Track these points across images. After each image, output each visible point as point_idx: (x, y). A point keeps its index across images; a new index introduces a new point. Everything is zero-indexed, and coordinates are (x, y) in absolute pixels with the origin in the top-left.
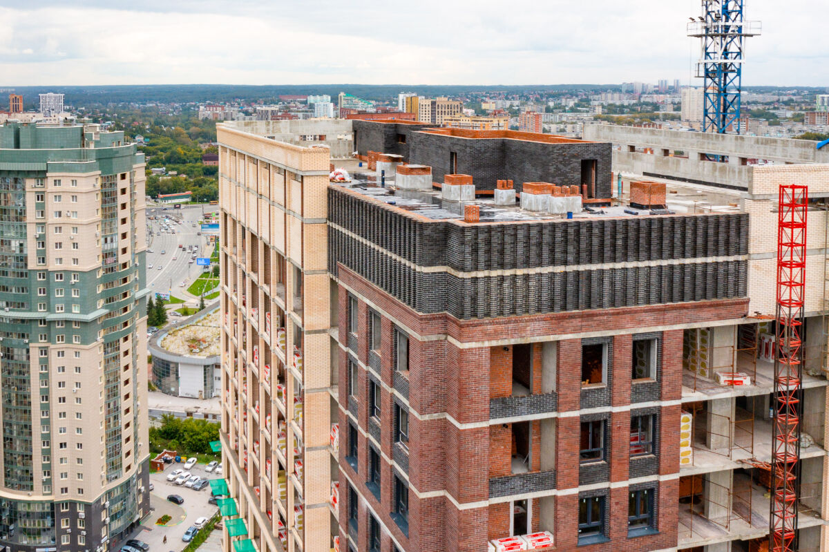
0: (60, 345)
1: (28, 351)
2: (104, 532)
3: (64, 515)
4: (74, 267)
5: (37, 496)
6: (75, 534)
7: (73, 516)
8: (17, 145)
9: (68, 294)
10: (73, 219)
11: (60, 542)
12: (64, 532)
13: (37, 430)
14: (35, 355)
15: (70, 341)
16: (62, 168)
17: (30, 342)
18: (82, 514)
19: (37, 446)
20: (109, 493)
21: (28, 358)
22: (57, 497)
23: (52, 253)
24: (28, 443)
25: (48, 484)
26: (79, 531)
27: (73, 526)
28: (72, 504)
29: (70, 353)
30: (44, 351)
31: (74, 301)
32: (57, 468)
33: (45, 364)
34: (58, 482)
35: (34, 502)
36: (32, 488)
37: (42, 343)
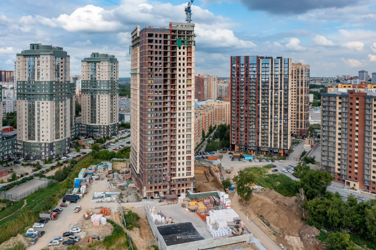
0: (102, 95)
2: (110, 133)
3: (102, 128)
4: (105, 80)
5: (97, 124)
6: (104, 132)
7: (104, 128)
8: (94, 57)
9: (104, 85)
10: (105, 70)
11: (101, 133)
12: (102, 131)
13: (97, 111)
14: (97, 97)
15: (104, 94)
16: (103, 61)
17: (96, 94)
18: (106, 128)
19: (97, 114)
20: (111, 125)
22: (101, 124)
23: (101, 77)
24: (95, 114)
25: (99, 122)
26: (105, 131)
27: (104, 130)
28: (104, 126)
29: (104, 96)
30: (99, 96)
31: (105, 86)
32: (101, 119)
33: (99, 98)
34: (101, 122)
35: (96, 126)
37: (99, 94)
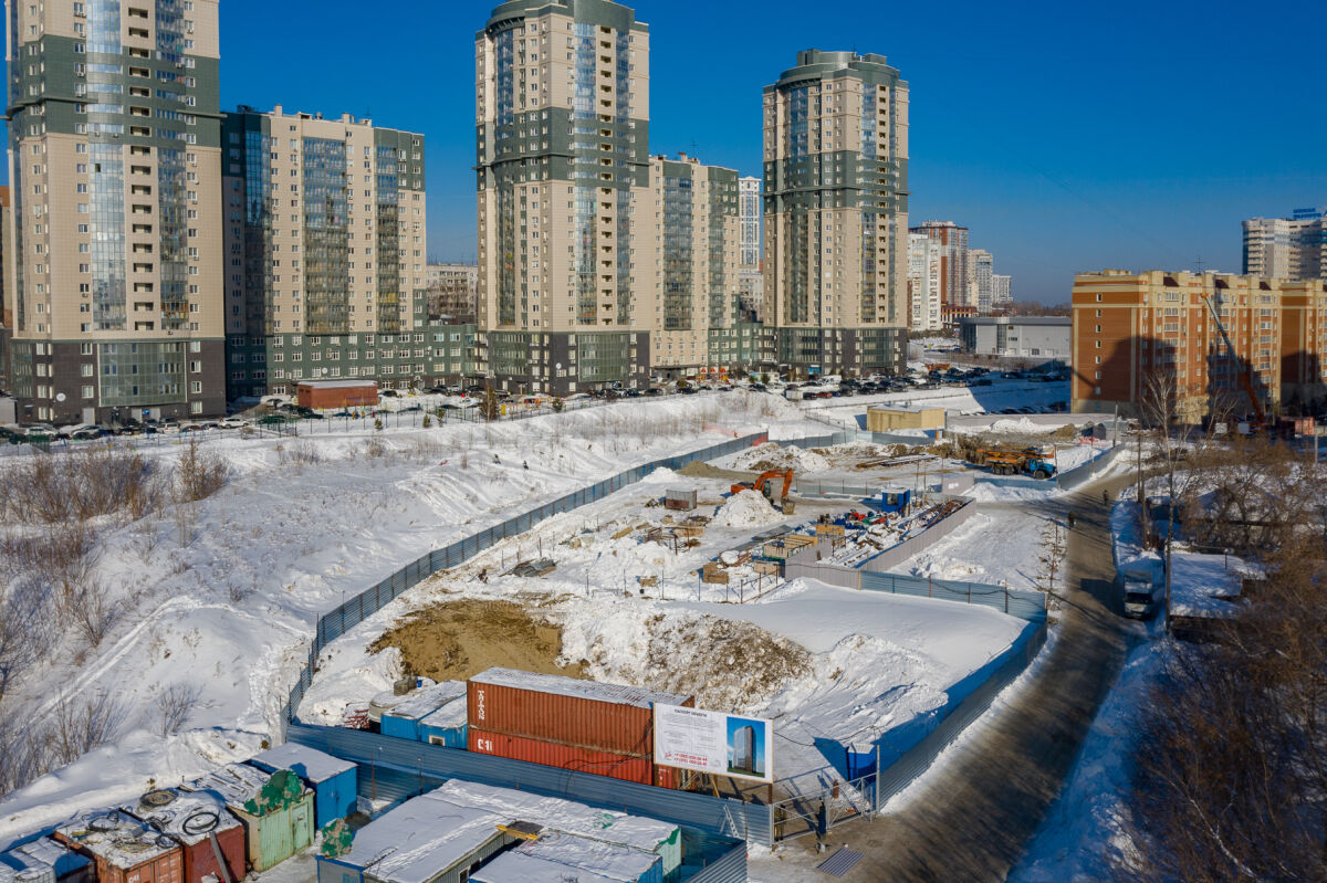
0: (828, 208)
1: (807, 216)
2: (858, 359)
3: (828, 339)
5: (810, 324)
7: (834, 340)
9: (835, 169)
12: (828, 353)
13: (812, 276)
14: (812, 218)
15: (835, 205)
17: (808, 209)
18: (840, 337)
19: (812, 288)
20: (864, 331)
21: (807, 221)
22: (824, 325)
24: (805, 286)
26: (836, 352)
27: (834, 347)
28: (834, 330)
29: (834, 215)
30: (818, 215)
32: (825, 304)
33: (818, 225)
34: (825, 314)
35: (808, 329)
36: (806, 320)
37: (816, 209)
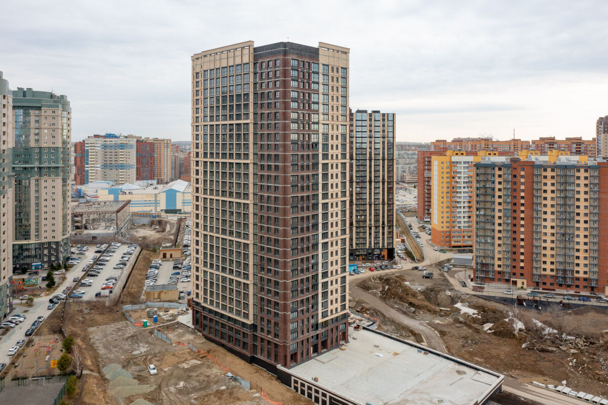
0: (45, 178)
1: (30, 181)
3: (46, 248)
4: (52, 145)
5: (33, 241)
7: (49, 248)
8: (25, 96)
9: (49, 156)
11: (43, 259)
12: (46, 255)
13: (33, 214)
14: (33, 182)
15: (50, 176)
16: (48, 106)
17: (31, 177)
19: (33, 221)
20: (63, 240)
21: (30, 184)
22: (44, 241)
23: (42, 140)
24: (28, 220)
25: (37, 236)
26: (53, 254)
27: (49, 252)
28: (49, 243)
29: (50, 181)
30: (37, 180)
32: (42, 229)
33: (37, 185)
34: (44, 235)
35: (32, 244)
36: (30, 239)
37: (37, 177)
